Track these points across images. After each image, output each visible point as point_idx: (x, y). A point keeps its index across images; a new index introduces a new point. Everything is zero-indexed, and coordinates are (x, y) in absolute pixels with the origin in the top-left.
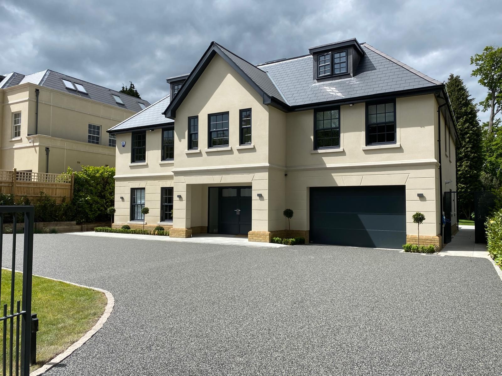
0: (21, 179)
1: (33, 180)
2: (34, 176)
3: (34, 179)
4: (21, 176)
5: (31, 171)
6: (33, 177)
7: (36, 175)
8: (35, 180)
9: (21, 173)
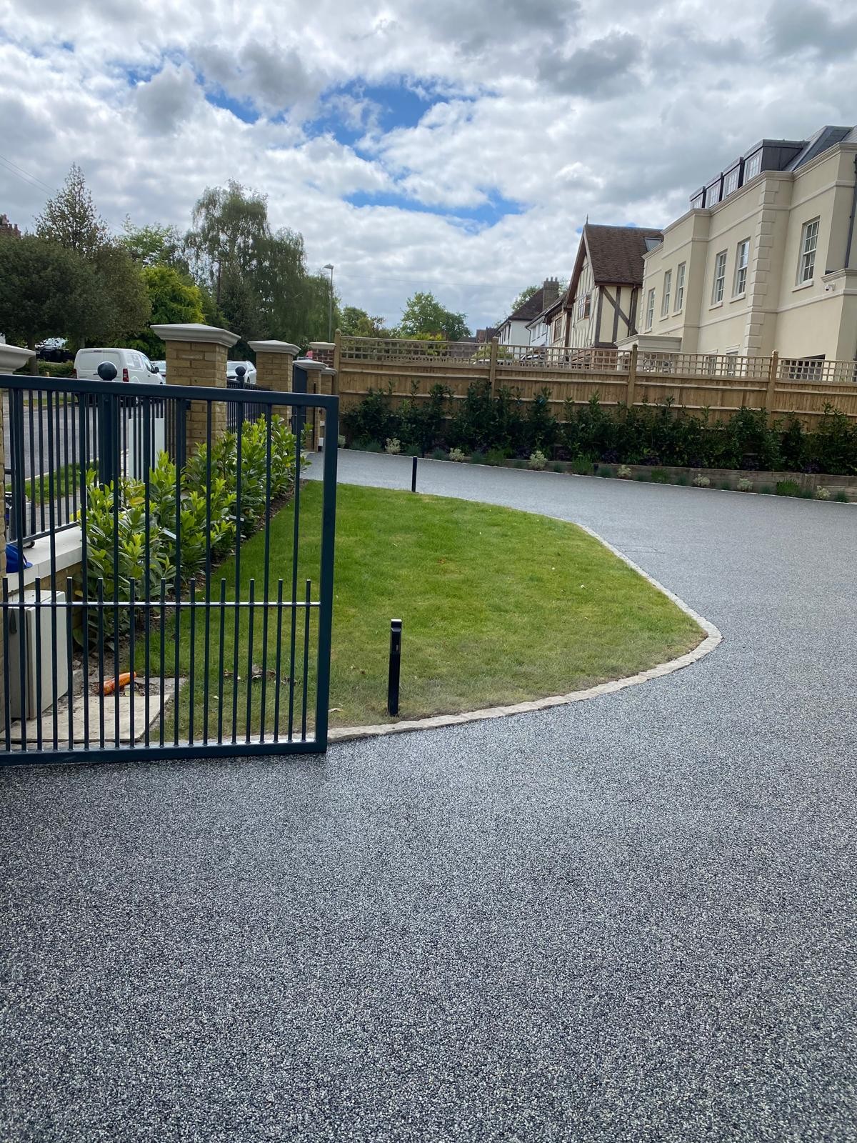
0: (798, 377)
1: (824, 378)
2: (829, 369)
3: (827, 376)
4: (799, 370)
5: (823, 357)
6: (825, 372)
7: (833, 365)
8: (830, 379)
9: (801, 363)
